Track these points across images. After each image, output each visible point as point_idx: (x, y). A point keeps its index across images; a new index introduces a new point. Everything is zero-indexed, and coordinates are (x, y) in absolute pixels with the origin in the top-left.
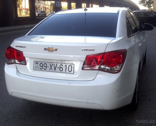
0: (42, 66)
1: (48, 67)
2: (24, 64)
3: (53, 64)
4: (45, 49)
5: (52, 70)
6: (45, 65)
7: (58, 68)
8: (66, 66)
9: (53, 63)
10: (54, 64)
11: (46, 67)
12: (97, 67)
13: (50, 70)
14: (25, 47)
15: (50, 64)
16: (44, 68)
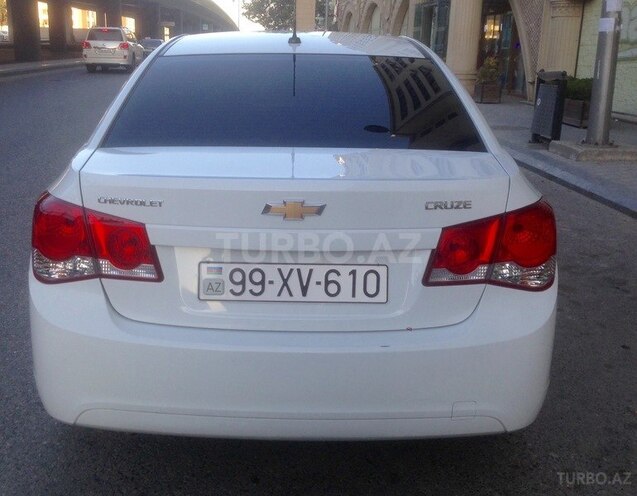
0: (243, 282)
1: (271, 282)
2: (147, 276)
3: (292, 270)
4: (267, 209)
5: (291, 295)
6: (257, 277)
7: (319, 283)
8: (353, 273)
9: (296, 267)
10: (299, 270)
11: (262, 283)
12: (482, 271)
13: (279, 295)
14: (160, 203)
15: (280, 270)
16: (251, 291)
